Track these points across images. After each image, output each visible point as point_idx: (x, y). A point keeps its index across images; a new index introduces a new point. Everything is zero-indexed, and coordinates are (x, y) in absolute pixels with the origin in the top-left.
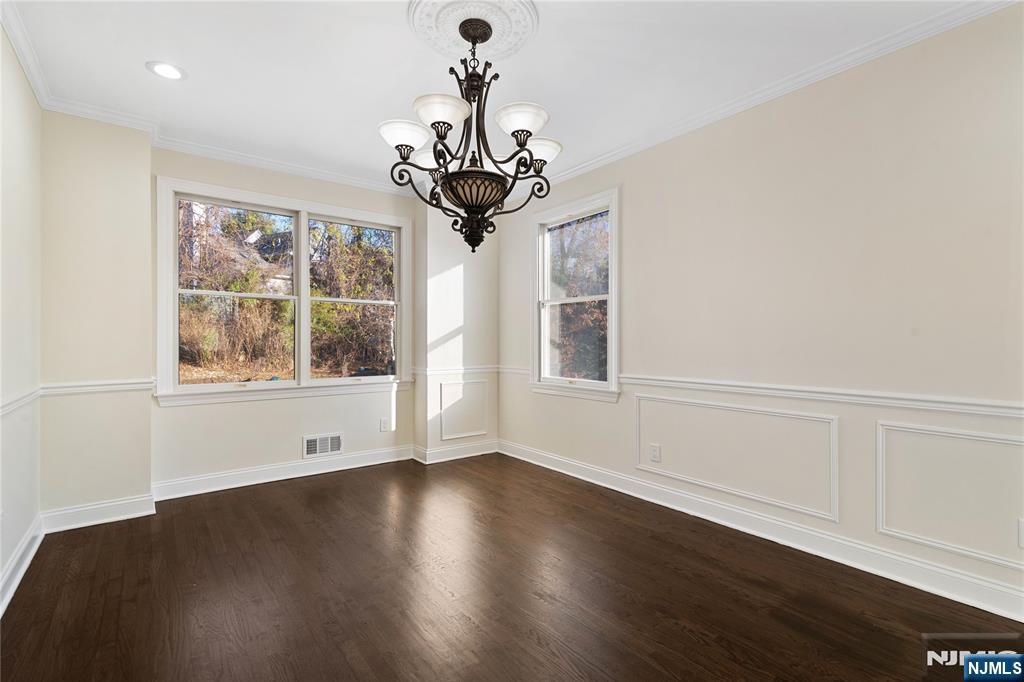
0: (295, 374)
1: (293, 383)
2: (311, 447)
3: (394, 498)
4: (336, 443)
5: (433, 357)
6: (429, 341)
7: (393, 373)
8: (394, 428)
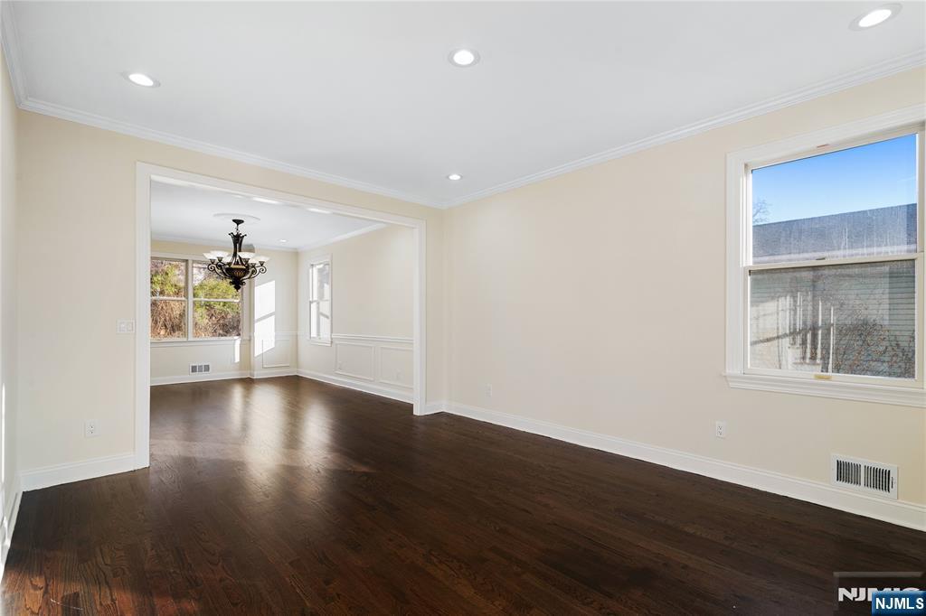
0: (185, 334)
1: (185, 340)
2: (194, 369)
3: (237, 393)
4: (207, 368)
5: (257, 326)
6: (256, 318)
7: (239, 335)
8: (237, 360)
